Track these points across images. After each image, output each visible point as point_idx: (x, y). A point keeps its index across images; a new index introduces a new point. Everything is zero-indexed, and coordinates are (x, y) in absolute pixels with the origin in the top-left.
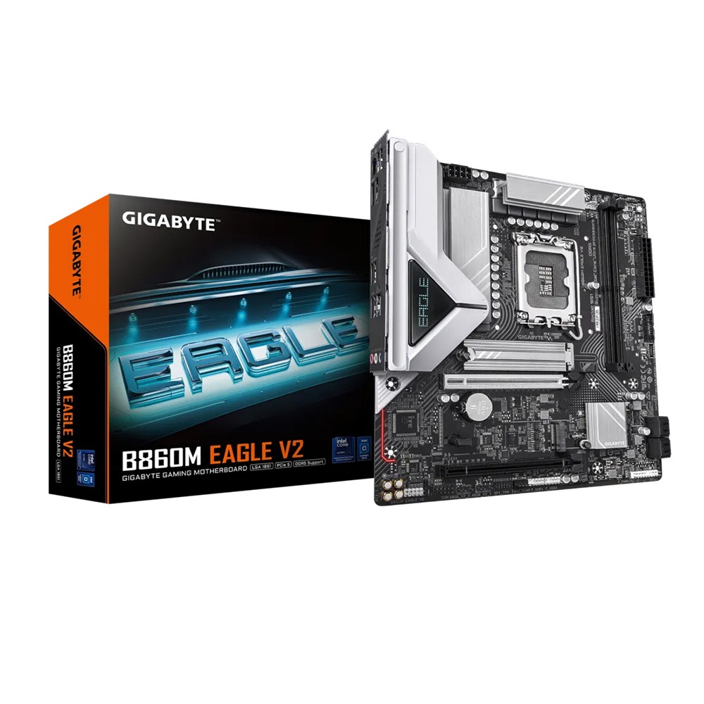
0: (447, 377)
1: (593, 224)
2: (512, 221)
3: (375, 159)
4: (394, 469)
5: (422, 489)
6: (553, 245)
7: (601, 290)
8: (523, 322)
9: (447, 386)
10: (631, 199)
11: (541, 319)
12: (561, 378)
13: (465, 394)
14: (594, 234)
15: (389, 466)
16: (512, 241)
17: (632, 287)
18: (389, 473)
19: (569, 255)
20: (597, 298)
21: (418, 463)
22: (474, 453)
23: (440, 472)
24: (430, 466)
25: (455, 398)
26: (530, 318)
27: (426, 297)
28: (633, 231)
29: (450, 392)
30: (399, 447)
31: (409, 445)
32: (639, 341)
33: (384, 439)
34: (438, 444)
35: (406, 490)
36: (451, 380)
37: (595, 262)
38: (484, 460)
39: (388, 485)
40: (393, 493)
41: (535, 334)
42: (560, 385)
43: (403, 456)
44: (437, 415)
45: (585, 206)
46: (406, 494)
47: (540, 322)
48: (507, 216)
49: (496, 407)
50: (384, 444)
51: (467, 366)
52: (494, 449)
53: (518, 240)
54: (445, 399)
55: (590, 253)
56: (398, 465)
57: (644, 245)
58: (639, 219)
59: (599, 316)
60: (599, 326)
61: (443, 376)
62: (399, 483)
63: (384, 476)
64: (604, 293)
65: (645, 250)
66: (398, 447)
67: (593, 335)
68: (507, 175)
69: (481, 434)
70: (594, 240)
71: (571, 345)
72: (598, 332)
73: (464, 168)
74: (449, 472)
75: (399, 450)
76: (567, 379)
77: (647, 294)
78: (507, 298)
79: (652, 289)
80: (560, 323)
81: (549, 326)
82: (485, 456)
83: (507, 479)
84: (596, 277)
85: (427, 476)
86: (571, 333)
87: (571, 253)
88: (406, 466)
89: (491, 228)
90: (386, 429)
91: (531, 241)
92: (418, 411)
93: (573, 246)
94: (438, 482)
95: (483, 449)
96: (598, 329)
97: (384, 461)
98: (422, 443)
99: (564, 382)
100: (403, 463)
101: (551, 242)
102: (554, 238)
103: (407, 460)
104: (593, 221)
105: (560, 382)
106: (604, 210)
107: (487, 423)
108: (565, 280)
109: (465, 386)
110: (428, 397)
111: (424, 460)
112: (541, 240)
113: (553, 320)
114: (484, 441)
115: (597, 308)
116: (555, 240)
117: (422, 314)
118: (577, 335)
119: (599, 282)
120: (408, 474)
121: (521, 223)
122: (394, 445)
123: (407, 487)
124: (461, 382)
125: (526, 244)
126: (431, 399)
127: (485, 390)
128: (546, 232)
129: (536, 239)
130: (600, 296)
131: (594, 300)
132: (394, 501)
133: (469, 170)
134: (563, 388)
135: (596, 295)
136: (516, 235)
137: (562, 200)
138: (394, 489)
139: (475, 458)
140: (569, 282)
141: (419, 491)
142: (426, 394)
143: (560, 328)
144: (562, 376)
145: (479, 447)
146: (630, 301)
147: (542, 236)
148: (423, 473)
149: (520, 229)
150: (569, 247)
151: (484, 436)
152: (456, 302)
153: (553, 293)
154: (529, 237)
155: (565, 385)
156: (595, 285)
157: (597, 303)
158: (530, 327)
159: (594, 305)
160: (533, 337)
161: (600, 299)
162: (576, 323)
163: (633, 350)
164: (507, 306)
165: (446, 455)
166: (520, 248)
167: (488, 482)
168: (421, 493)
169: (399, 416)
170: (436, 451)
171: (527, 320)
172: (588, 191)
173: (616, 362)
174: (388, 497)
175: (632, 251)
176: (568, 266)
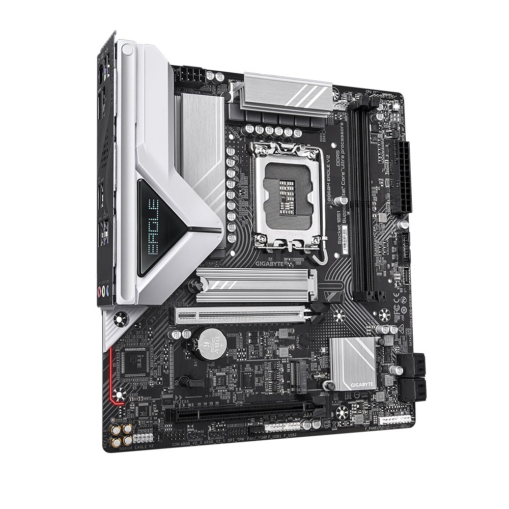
0: (178, 311)
1: (342, 128)
2: (249, 129)
3: (101, 65)
4: (123, 413)
5: (151, 435)
6: (296, 155)
7: (350, 206)
8: (262, 246)
9: (179, 321)
10: (386, 95)
11: (282, 243)
12: (303, 309)
13: (198, 330)
14: (342, 140)
15: (117, 410)
16: (250, 153)
17: (386, 201)
18: (117, 417)
19: (313, 166)
20: (345, 215)
21: (148, 407)
22: (207, 396)
23: (170, 416)
24: (160, 410)
25: (187, 334)
26: (268, 242)
27: (156, 221)
28: (388, 134)
29: (181, 328)
30: (128, 390)
31: (138, 387)
32: (393, 265)
33: (112, 380)
34: (169, 385)
35: (135, 436)
36: (183, 314)
37: (343, 174)
38: (217, 403)
39: (116, 430)
40: (122, 440)
41: (274, 260)
42: (302, 318)
43: (132, 399)
44: (167, 354)
45: (333, 107)
46: (135, 440)
47: (281, 245)
48: (244, 123)
49: (231, 344)
50: (112, 386)
51: (200, 298)
52: (228, 391)
53: (257, 151)
54: (176, 335)
55: (338, 162)
56: (126, 409)
57: (401, 150)
58: (396, 118)
59: (346, 237)
60: (347, 248)
61: (174, 310)
62: (128, 428)
63: (113, 420)
64: (352, 210)
65: (401, 156)
66: (127, 388)
67: (340, 259)
68: (245, 75)
69: (215, 374)
70: (342, 146)
71: (314, 272)
72: (345, 256)
73: (197, 70)
74: (180, 416)
75: (128, 393)
76: (310, 311)
77: (403, 208)
78: (243, 219)
79: (409, 203)
80: (303, 247)
81: (290, 250)
82: (218, 398)
83: (241, 425)
84: (344, 192)
85: (157, 420)
86: (314, 257)
87: (316, 163)
88: (135, 410)
89: (227, 139)
90: (114, 369)
91: (271, 151)
92: (148, 349)
93: (318, 155)
94: (169, 427)
95: (216, 391)
96: (345, 252)
97: (112, 403)
98: (152, 384)
99: (305, 314)
100: (132, 406)
101: (293, 151)
102: (296, 146)
103: (136, 403)
104: (342, 124)
105: (301, 315)
106: (355, 110)
107: (221, 362)
108: (309, 195)
109: (197, 320)
110: (158, 334)
111: (154, 403)
112: (282, 150)
113: (294, 243)
114: (217, 383)
115: (345, 228)
116: (298, 149)
117: (151, 240)
118: (322, 259)
119: (347, 196)
120: (137, 418)
121: (259, 130)
122: (123, 386)
123: (136, 433)
124: (194, 316)
125: (265, 155)
126: (162, 335)
127: (219, 325)
128: (288, 140)
129: (276, 149)
130: (349, 213)
131: (342, 218)
132: (123, 448)
133: (203, 72)
134: (304, 321)
135: (344, 212)
136: (254, 145)
137: (307, 101)
138: (122, 435)
139: (208, 400)
140: (313, 197)
141: (149, 437)
142: (157, 330)
143: (302, 252)
144: (304, 307)
145: (211, 389)
146: (383, 217)
147: (283, 146)
148: (153, 417)
149: (259, 138)
150: (314, 156)
151: (218, 377)
152: (188, 226)
153: (295, 211)
154: (269, 147)
155: (307, 317)
156: (343, 200)
157: (344, 221)
158: (269, 251)
159: (341, 223)
160: (272, 264)
161: (348, 216)
162: (320, 245)
163: (385, 275)
164: (244, 228)
165: (176, 398)
166: (258, 160)
167: (222, 428)
168: (151, 440)
169: (128, 355)
170: (166, 393)
171: (265, 243)
172: (337, 88)
173: (366, 289)
174: (116, 443)
175: (386, 158)
176: (312, 180)
